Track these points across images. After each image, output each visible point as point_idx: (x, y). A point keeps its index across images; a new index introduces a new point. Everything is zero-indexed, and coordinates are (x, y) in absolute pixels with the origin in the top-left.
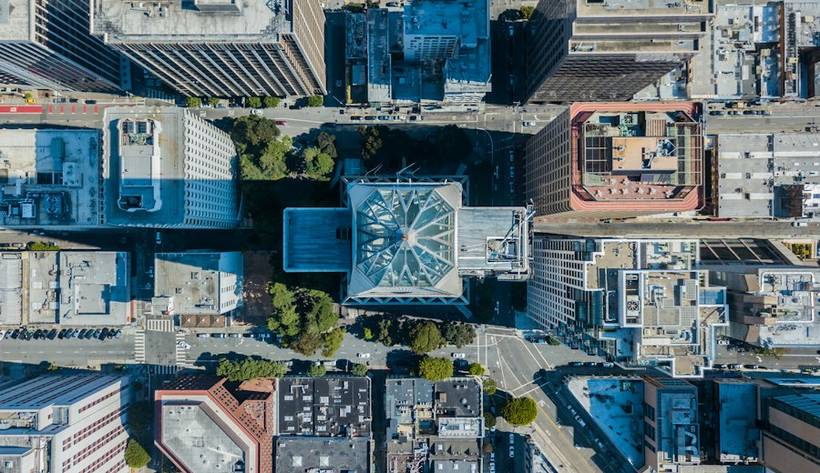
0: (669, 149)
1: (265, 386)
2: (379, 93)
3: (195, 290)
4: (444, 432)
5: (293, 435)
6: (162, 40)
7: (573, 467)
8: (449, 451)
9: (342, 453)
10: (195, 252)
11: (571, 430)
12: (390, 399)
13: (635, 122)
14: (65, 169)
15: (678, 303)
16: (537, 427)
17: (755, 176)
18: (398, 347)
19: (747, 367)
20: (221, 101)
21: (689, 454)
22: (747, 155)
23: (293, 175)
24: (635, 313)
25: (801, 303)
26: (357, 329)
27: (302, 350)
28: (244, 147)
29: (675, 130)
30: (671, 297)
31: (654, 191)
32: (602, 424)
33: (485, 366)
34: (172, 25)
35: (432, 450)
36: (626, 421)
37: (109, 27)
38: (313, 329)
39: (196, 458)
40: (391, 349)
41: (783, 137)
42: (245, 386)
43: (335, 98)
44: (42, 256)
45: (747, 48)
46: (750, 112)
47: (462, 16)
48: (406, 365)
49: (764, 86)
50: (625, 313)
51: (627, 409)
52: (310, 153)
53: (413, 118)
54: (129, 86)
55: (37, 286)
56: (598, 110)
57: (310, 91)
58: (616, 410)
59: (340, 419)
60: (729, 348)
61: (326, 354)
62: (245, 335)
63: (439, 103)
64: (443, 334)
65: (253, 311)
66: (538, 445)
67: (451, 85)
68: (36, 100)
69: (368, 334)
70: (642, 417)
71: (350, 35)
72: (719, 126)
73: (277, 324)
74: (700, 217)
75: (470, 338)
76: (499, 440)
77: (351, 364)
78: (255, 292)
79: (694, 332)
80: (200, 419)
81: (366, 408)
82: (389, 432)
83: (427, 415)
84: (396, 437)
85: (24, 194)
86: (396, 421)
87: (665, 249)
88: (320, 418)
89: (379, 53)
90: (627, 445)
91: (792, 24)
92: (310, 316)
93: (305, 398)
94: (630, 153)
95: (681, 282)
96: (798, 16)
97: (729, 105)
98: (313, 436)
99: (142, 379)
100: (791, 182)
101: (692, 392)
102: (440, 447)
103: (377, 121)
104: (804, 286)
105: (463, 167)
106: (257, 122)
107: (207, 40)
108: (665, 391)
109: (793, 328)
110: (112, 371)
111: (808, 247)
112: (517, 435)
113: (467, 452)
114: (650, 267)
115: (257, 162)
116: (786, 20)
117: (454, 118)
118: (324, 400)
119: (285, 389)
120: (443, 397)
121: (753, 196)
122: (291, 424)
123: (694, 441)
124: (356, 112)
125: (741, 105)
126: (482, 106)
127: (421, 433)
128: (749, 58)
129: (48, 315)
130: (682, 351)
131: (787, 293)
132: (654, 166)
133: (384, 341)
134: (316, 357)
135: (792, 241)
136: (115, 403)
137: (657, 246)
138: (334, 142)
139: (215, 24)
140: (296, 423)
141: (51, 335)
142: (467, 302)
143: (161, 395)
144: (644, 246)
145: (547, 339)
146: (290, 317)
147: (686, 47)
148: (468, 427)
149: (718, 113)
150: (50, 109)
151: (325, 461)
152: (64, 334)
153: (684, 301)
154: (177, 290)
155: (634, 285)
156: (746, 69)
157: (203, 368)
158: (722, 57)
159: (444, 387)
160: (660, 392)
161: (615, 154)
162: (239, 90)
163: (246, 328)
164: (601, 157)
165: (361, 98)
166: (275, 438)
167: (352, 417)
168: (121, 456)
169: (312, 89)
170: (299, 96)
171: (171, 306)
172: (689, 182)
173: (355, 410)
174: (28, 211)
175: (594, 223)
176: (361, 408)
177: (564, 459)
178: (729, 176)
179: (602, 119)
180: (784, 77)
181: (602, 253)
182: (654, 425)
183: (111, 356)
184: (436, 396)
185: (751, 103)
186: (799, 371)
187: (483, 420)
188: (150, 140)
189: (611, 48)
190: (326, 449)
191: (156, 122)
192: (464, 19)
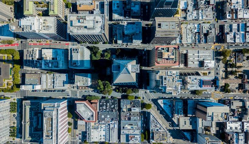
0: (173, 54)
1: (96, 101)
2: (120, 42)
3: (83, 81)
4: (133, 111)
5: (102, 111)
6: (80, 34)
7: (159, 118)
8: (134, 115)
9: (112, 115)
10: (83, 74)
11: (159, 111)
12: (122, 104)
13: (167, 49)
14: (58, 57)
15: (173, 82)
16: (152, 110)
17: (195, 59)
18: (123, 93)
19: (194, 98)
20: (87, 43)
21: (181, 114)
22: (194, 54)
23: (102, 58)
24: (165, 84)
25: (195, 82)
26: (115, 90)
27: (104, 94)
28: (92, 52)
29: (175, 51)
30: (172, 81)
31: (171, 62)
32: (165, 109)
33: (141, 98)
34: (82, 31)
35: (130, 114)
36: (170, 108)
37: (71, 31)
38: (106, 89)
39: (84, 114)
40: (122, 94)
41: (201, 51)
42: (92, 101)
43: (111, 42)
44: (51, 74)
45: (194, 33)
46: (195, 46)
47: (136, 27)
48: (125, 97)
49: (197, 41)
50: (164, 84)
51: (170, 106)
52: (106, 54)
53: (126, 46)
54: (68, 40)
55: (49, 81)
56: (160, 47)
57: (105, 41)
58: (168, 106)
59: (112, 108)
60: (191, 94)
61: (109, 95)
62: (92, 91)
63: (132, 44)
64: (133, 91)
65: (93, 86)
66: (151, 113)
67: (134, 41)
68: (49, 42)
69: (117, 91)
70: (173, 108)
71: (114, 30)
72: (189, 48)
73: (99, 88)
74: (184, 67)
75: (138, 92)
76: (144, 113)
77: (114, 97)
78: (94, 82)
79: (176, 87)
80: (84, 107)
81: (117, 106)
82: (121, 110)
83: (129, 107)
84: (123, 111)
85: (49, 62)
86: (123, 108)
87: (172, 72)
88: (107, 108)
89: (120, 34)
90: (170, 113)
91: (202, 29)
92: (106, 86)
93: (104, 104)
94: (166, 55)
95: (174, 78)
96: (203, 27)
97: (191, 44)
98: (106, 111)
99: (70, 100)
100: (202, 60)
101: (182, 102)
102: (132, 114)
103: (119, 47)
104: (196, 79)
105: (137, 57)
106: (95, 47)
107: (89, 34)
108: (177, 102)
109: (194, 86)
110: (64, 99)
111: (206, 73)
112: (148, 112)
113: (137, 115)
114: (169, 75)
115: (95, 55)
116: (201, 28)
117: (135, 46)
118: (108, 104)
119: (100, 102)
120: (132, 103)
121: (195, 63)
122: (101, 109)
123: (182, 112)
124: (115, 45)
125: (193, 44)
126: (141, 44)
127: (128, 111)
128: (194, 35)
129: (52, 87)
130: (174, 90)
131: (193, 80)
132: (170, 57)
133: (120, 92)
134: (106, 96)
135: (203, 72)
136: (66, 104)
137: (170, 72)
138: (111, 52)
139: (90, 31)
140: (102, 109)
141: (52, 91)
142: (137, 84)
143: (76, 102)
144: (167, 72)
145: (154, 92)
146: (102, 87)
147: (177, 35)
148: (137, 110)
149: (189, 46)
150: (51, 44)
151: (108, 116)
152: (54, 91)
153: (174, 82)
154: (79, 81)
155: (165, 79)
156: (193, 38)
157: (83, 98)
158: (189, 35)
159: (133, 101)
160: (176, 102)
161: (163, 55)
162: (91, 41)
163: (92, 90)
164: (161, 55)
165: (116, 42)
166: (98, 112)
167: (114, 108)
168: (67, 115)
169: (106, 41)
170: (103, 42)
171: (78, 84)
172: (177, 60)
173: (114, 106)
174: (50, 65)
175: (163, 68)
176: (116, 106)
177: (157, 117)
178: (190, 59)
179: (161, 49)
180: (200, 39)
181: (160, 73)
182: (174, 108)
183: (64, 96)
184: (131, 103)
185: (195, 44)
186: (204, 98)
187: (141, 108)
188: (78, 52)
189: (163, 35)
190: (109, 114)
191: (79, 49)
192: (137, 28)
